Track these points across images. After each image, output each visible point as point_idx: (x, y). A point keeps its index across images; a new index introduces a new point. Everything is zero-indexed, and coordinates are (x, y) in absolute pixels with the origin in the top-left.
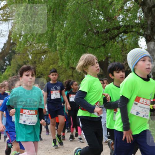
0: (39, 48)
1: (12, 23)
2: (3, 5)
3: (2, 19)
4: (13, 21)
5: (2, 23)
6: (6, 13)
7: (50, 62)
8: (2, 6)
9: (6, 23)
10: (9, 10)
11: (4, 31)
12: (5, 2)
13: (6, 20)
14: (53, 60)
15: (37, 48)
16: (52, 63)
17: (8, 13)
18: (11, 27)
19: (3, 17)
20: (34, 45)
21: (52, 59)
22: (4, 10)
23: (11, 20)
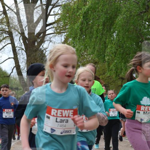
0: (90, 59)
1: (65, 36)
2: (57, 18)
3: (55, 32)
4: (65, 34)
5: (56, 36)
6: (60, 26)
7: (100, 73)
8: (56, 20)
9: (59, 36)
10: (62, 23)
11: (57, 43)
12: (59, 16)
13: (59, 33)
14: (103, 71)
15: (88, 59)
16: (102, 73)
17: (61, 26)
18: (64, 39)
19: (57, 30)
20: (86, 56)
21: (102, 69)
22: (58, 24)
23: (64, 32)
